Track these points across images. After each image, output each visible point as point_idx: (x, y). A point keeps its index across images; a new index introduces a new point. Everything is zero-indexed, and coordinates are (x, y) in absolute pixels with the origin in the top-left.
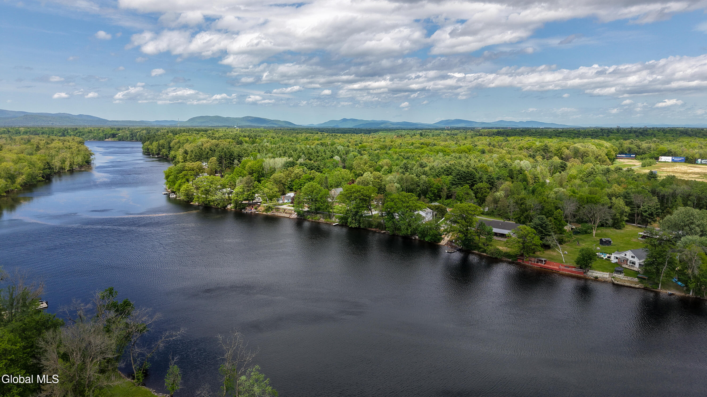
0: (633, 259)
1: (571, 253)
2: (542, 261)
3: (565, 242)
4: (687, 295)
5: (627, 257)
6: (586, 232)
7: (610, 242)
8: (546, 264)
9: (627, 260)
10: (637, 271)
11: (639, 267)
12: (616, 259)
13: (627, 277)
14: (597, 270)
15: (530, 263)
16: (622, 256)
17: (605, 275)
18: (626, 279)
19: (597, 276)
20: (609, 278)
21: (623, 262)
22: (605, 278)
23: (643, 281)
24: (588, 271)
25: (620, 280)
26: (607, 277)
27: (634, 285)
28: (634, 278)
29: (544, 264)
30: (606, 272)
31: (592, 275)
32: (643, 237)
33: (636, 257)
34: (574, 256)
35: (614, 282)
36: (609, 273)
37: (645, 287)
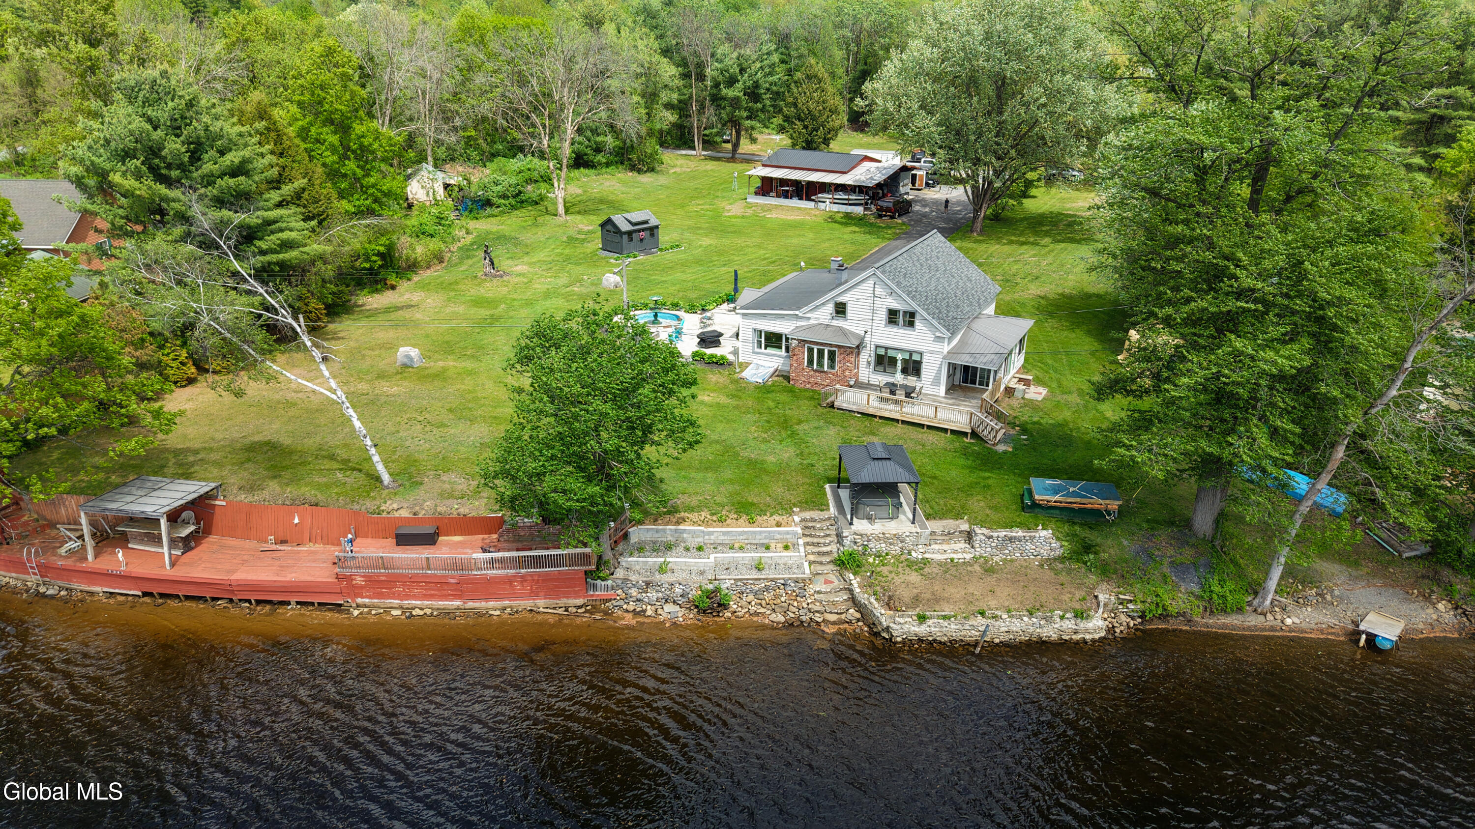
0: (899, 338)
2: (153, 522)
5: (853, 324)
6: (517, 199)
7: (653, 230)
8: (212, 538)
9: (858, 347)
10: (965, 434)
11: (952, 388)
12: (770, 351)
13: (950, 524)
14: (694, 516)
15: (29, 560)
16: (812, 322)
17: (778, 555)
18: (956, 552)
19: (710, 587)
20: (821, 579)
21: (832, 366)
22: (788, 589)
23: (1099, 540)
24: (626, 536)
25: (914, 577)
26: (799, 566)
27: (1062, 618)
28: (1020, 533)
29: (188, 544)
30: (777, 518)
31: (668, 578)
32: (767, 187)
33: (929, 318)
34: (471, 373)
35: (887, 629)
36: (803, 520)
37: (1149, 616)
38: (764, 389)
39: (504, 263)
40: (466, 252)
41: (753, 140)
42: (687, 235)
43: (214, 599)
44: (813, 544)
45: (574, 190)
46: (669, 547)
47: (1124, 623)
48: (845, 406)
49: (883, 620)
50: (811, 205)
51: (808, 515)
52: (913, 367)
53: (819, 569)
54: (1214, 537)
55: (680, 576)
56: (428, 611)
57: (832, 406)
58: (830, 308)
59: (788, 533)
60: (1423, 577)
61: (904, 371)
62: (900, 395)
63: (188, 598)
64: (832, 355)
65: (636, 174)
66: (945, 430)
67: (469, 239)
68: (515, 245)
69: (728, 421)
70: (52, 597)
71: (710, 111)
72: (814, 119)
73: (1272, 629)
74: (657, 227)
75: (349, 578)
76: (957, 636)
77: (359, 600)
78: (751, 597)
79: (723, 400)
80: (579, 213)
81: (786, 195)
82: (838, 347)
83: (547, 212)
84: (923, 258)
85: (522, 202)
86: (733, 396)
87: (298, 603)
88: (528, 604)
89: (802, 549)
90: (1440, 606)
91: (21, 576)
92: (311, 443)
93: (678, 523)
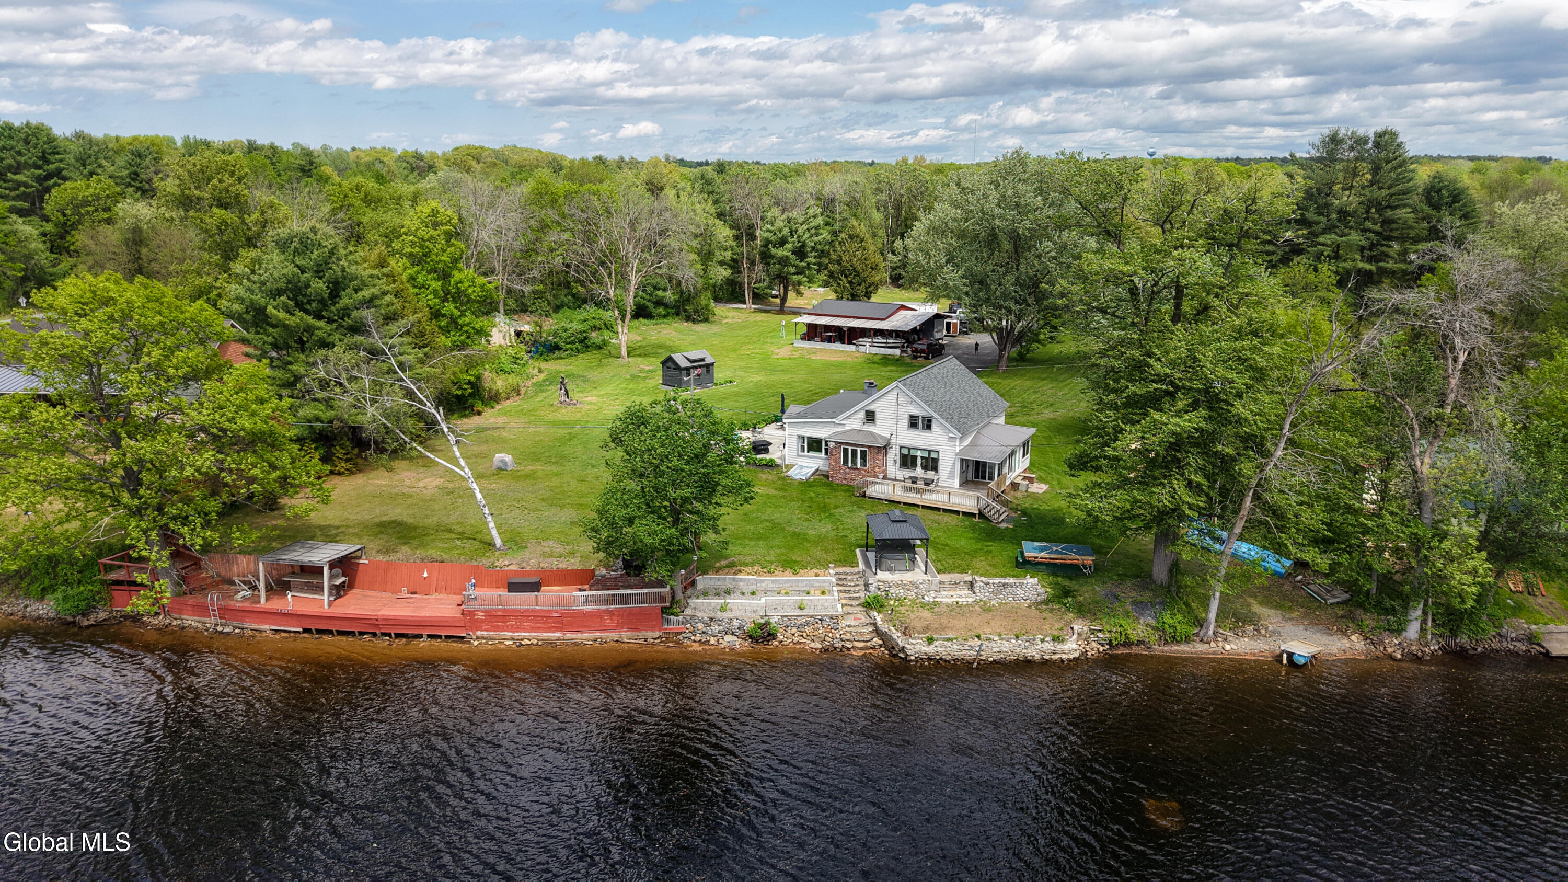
0: (919, 440)
1: (535, 457)
2: (318, 571)
3: (494, 398)
4: (1392, 645)
5: (881, 429)
6: (583, 344)
7: (709, 367)
8: (354, 591)
9: (885, 447)
10: (973, 515)
11: (965, 483)
12: (812, 454)
13: (956, 577)
14: (749, 569)
15: (212, 604)
16: (847, 428)
17: (816, 597)
18: (960, 596)
19: (762, 621)
20: (852, 617)
21: (864, 463)
22: (825, 624)
23: (1076, 587)
24: (693, 584)
25: (926, 614)
26: (834, 607)
27: (1043, 641)
28: (1012, 581)
29: (339, 591)
30: (815, 571)
31: (728, 614)
32: (812, 332)
33: (943, 422)
34: (557, 474)
35: (903, 649)
36: (837, 574)
37: (1115, 643)
38: (806, 484)
39: (575, 395)
40: (540, 387)
41: (799, 293)
42: (739, 373)
43: (362, 633)
44: (845, 592)
45: (636, 337)
46: (728, 592)
47: (1094, 649)
48: (874, 495)
49: (899, 641)
50: (853, 348)
51: (841, 570)
52: (931, 464)
53: (850, 609)
54: (1170, 585)
55: (736, 613)
56: (535, 642)
57: (864, 495)
58: (862, 415)
59: (824, 581)
60: (1342, 617)
61: (925, 468)
62: (920, 485)
63: (340, 633)
64: (863, 454)
65: (691, 324)
66: (957, 512)
67: (542, 377)
68: (584, 381)
69: (776, 507)
70: (228, 634)
71: (759, 268)
72: (858, 274)
73: (1215, 653)
74: (712, 364)
75: (472, 614)
76: (959, 655)
77: (479, 633)
78: (794, 630)
79: (772, 492)
80: (640, 355)
81: (829, 340)
82: (869, 447)
83: (611, 355)
84: (939, 377)
85: (587, 347)
86: (780, 489)
87: (429, 636)
88: (615, 635)
89: (836, 594)
90: (1353, 638)
91: (202, 619)
92: (431, 521)
93: (735, 574)
